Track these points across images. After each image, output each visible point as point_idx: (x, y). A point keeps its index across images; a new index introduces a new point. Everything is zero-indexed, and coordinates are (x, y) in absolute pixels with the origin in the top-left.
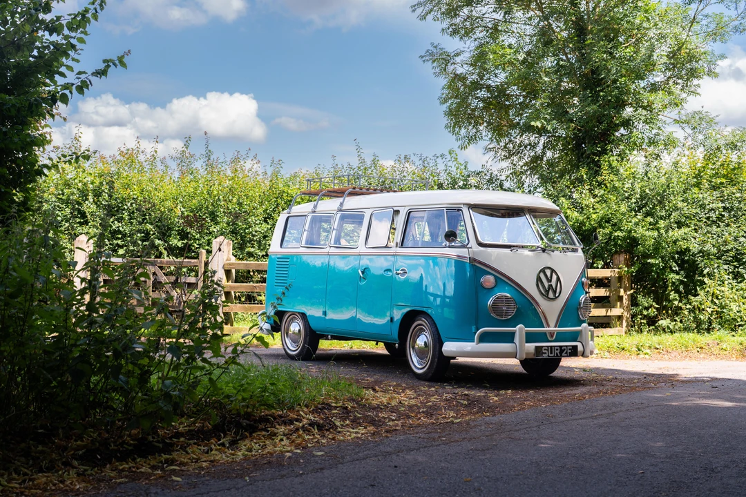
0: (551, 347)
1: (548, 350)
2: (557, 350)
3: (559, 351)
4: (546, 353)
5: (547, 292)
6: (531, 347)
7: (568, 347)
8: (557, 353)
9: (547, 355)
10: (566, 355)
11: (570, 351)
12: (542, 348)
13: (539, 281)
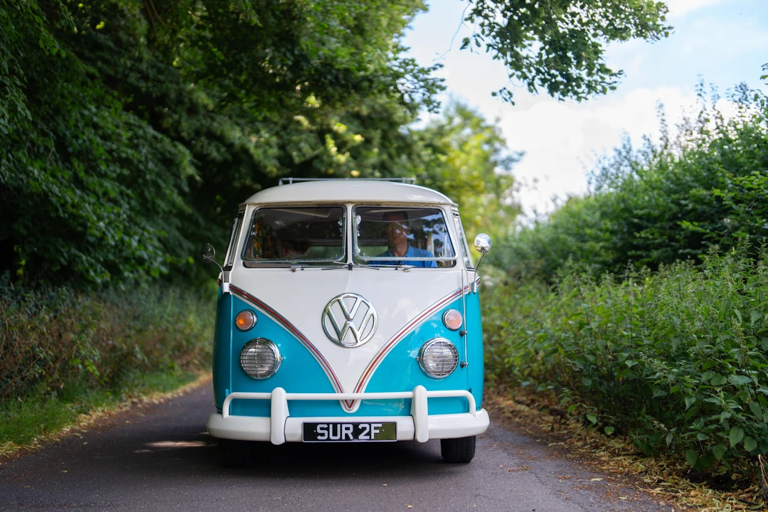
0: (335, 425)
1: (328, 429)
2: (347, 429)
3: (352, 430)
4: (323, 435)
5: (340, 334)
6: (296, 424)
7: (373, 426)
8: (347, 435)
9: (326, 437)
10: (368, 437)
11: (378, 431)
12: (315, 425)
13: (326, 317)
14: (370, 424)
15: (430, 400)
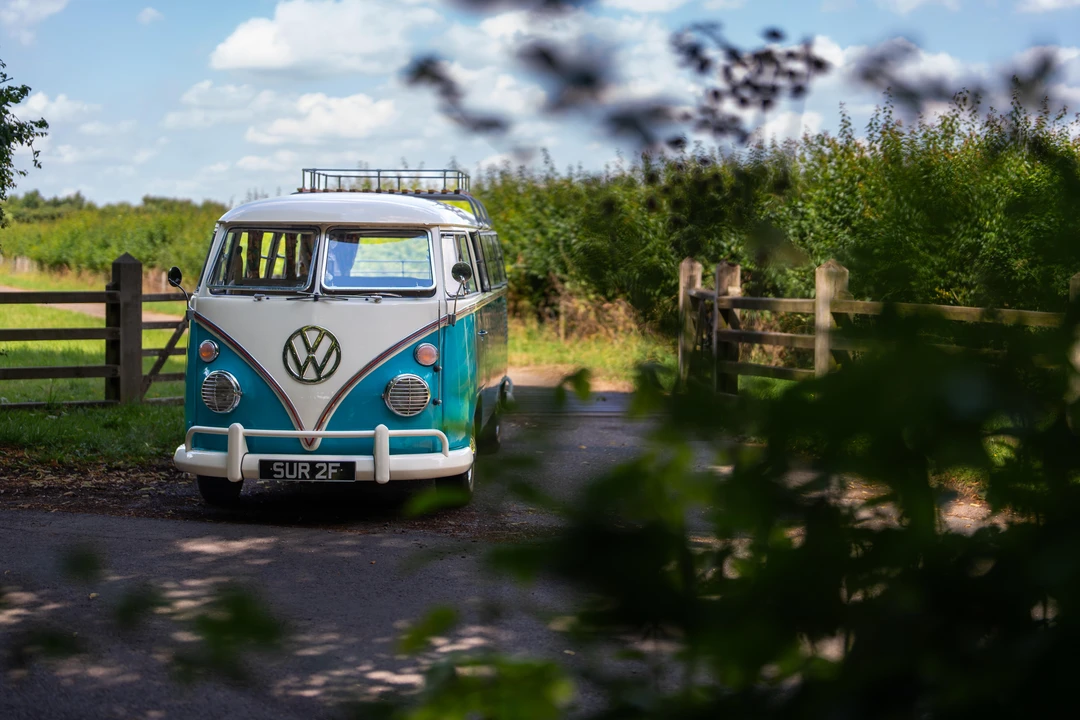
0: (291, 463)
1: (284, 467)
2: (304, 468)
3: (309, 469)
4: (279, 473)
5: (301, 369)
6: (253, 460)
7: (330, 465)
8: (303, 474)
9: (282, 476)
10: (325, 477)
11: (335, 471)
12: (271, 463)
13: (289, 352)
14: (327, 463)
15: (392, 439)
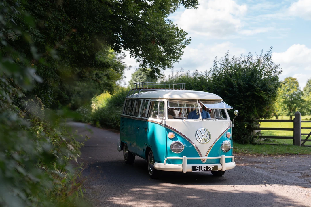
0: (201, 167)
1: (199, 168)
2: (205, 168)
3: (206, 168)
4: (198, 169)
6: (190, 166)
7: (212, 167)
8: (205, 169)
9: (199, 170)
10: (210, 170)
11: (213, 168)
12: (196, 167)
13: (197, 135)
15: (226, 159)
